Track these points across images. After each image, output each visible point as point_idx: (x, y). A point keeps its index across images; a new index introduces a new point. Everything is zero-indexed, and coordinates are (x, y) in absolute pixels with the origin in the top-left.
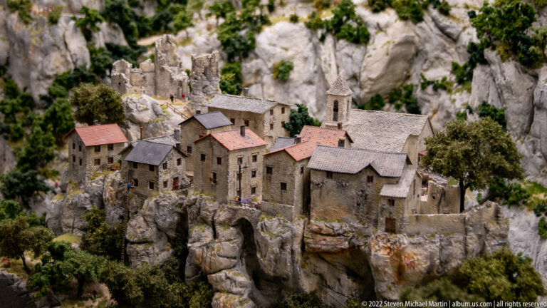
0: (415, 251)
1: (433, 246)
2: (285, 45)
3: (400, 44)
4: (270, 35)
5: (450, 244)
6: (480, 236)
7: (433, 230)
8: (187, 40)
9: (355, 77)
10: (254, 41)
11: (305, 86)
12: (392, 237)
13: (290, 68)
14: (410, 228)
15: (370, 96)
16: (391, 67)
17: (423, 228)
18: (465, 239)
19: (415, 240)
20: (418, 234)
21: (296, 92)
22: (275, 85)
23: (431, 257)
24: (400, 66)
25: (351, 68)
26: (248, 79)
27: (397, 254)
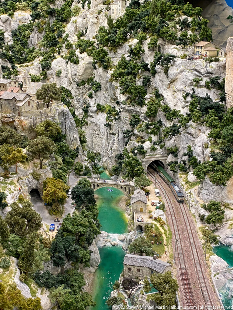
0: (26, 121)
1: (31, 120)
2: (60, 65)
3: (88, 64)
4: (55, 62)
5: (37, 119)
6: (46, 117)
7: (31, 115)
8: (32, 64)
9: (75, 75)
10: (51, 64)
11: (65, 78)
12: (20, 117)
13: (61, 73)
14: (24, 115)
15: (80, 81)
16: (86, 71)
17: (28, 114)
18: (41, 118)
19: (26, 118)
20: (27, 116)
21: (62, 80)
22: (57, 78)
23: (30, 123)
24: (89, 71)
25: (74, 72)
26: (49, 76)
27: (21, 122)
